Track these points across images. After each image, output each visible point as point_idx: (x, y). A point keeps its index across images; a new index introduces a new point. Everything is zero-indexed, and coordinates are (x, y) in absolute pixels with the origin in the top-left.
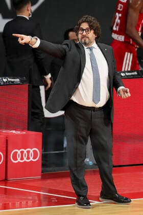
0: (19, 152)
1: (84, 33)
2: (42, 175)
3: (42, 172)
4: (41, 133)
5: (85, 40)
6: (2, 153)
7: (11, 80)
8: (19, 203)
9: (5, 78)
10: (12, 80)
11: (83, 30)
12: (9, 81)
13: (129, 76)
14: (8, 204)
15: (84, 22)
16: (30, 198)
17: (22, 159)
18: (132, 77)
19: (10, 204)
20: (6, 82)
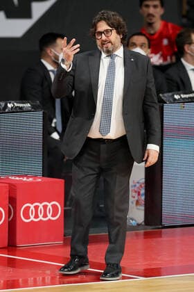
0: (32, 207)
1: (104, 37)
2: (64, 240)
3: (65, 236)
4: (63, 181)
5: (107, 47)
6: (3, 209)
7: (18, 105)
8: (32, 279)
9: (10, 103)
10: (21, 105)
11: (101, 33)
12: (16, 107)
13: (186, 98)
14: (18, 280)
15: (99, 21)
16: (48, 272)
17: (36, 216)
18: (190, 100)
19: (20, 280)
20: (12, 108)
